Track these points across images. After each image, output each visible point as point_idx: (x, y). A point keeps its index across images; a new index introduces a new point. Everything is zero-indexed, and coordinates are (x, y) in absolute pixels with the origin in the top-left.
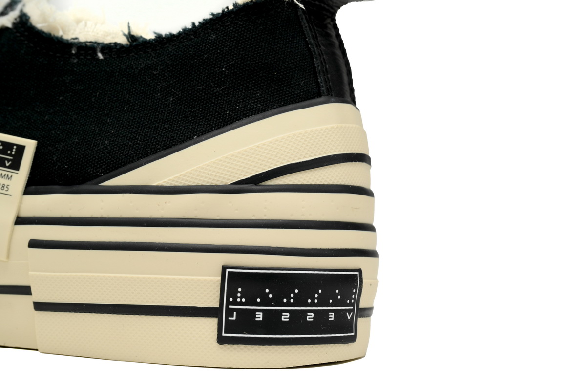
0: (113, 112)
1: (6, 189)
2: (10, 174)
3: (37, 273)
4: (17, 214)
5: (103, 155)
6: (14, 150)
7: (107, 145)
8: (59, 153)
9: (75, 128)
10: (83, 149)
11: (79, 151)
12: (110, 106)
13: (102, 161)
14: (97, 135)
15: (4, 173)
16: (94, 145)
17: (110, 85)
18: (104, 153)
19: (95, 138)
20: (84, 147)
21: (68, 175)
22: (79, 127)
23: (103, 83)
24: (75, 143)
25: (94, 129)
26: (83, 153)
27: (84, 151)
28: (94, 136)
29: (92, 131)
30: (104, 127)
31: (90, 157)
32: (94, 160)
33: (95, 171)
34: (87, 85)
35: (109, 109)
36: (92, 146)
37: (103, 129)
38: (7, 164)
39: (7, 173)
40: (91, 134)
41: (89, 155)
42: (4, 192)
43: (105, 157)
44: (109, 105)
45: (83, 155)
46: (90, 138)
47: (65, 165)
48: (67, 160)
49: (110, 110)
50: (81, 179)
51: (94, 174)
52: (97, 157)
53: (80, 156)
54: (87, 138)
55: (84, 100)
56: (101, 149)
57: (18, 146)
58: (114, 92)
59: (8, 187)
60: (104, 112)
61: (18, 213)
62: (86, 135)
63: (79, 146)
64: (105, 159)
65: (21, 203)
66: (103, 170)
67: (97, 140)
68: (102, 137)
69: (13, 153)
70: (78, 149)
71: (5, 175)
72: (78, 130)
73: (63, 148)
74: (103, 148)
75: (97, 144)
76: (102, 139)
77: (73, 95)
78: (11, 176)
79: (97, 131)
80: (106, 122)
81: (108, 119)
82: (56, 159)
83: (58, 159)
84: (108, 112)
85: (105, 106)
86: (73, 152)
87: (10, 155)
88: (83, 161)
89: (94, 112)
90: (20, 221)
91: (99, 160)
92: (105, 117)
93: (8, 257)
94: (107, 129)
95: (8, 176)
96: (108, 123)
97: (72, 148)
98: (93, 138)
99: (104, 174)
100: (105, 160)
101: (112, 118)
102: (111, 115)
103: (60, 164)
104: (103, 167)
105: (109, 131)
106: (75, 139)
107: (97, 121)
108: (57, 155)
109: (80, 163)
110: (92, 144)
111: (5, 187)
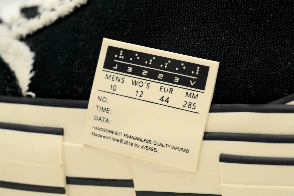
0: (290, 33)
1: (193, 107)
2: (196, 93)
3: (230, 185)
4: (205, 131)
5: (287, 75)
6: (198, 71)
7: (290, 66)
8: (242, 73)
9: (254, 49)
10: (266, 70)
11: (262, 71)
12: (286, 28)
13: (286, 82)
14: (277, 56)
15: (189, 92)
16: (276, 66)
17: (283, 7)
18: (288, 74)
19: (277, 59)
20: (266, 67)
21: (253, 94)
22: (257, 48)
23: (275, 5)
24: (257, 64)
25: (274, 50)
26: (266, 73)
27: (267, 72)
28: (275, 57)
29: (272, 52)
30: (284, 48)
31: (274, 77)
32: (279, 81)
33: (280, 91)
34: (260, 7)
35: (285, 30)
36: (274, 67)
37: (283, 50)
38: (192, 84)
39: (193, 92)
40: (271, 55)
41: (273, 76)
42: (191, 109)
43: (289, 78)
44: (284, 27)
45: (267, 75)
46: (271, 59)
47: (249, 84)
48: (250, 80)
49: (286, 32)
50: (266, 98)
51: (279, 94)
52: (281, 78)
53: (264, 76)
54: (268, 59)
55: (258, 21)
56: (284, 69)
57: (201, 66)
58: (288, 14)
59: (195, 105)
60: (281, 34)
61: (205, 129)
62: (267, 56)
63: (262, 67)
64: (290, 79)
65: (208, 120)
66: (288, 90)
67: (279, 61)
68: (283, 58)
69: (197, 73)
70: (261, 70)
71: (191, 94)
72: (257, 51)
73: (246, 69)
74: (286, 69)
75: (279, 65)
76: (283, 60)
77: (246, 16)
78: (197, 95)
79: (277, 53)
80: (285, 43)
81: (287, 40)
82: (240, 79)
83: (242, 79)
84: (285, 33)
85: (281, 27)
86: (256, 72)
87: (194, 75)
88: (268, 81)
89: (270, 33)
90: (208, 137)
91: (284, 80)
92: (282, 38)
93: (197, 169)
94: (286, 50)
95: (194, 94)
96: (287, 44)
97: (254, 69)
98: (275, 59)
99: (290, 94)
100: (289, 81)
101: (290, 39)
102: (288, 36)
103: (244, 84)
104: (288, 87)
105: (289, 52)
106: (256, 60)
107: (275, 42)
108: (240, 75)
109: (265, 83)
110: (274, 65)
111: (192, 105)
